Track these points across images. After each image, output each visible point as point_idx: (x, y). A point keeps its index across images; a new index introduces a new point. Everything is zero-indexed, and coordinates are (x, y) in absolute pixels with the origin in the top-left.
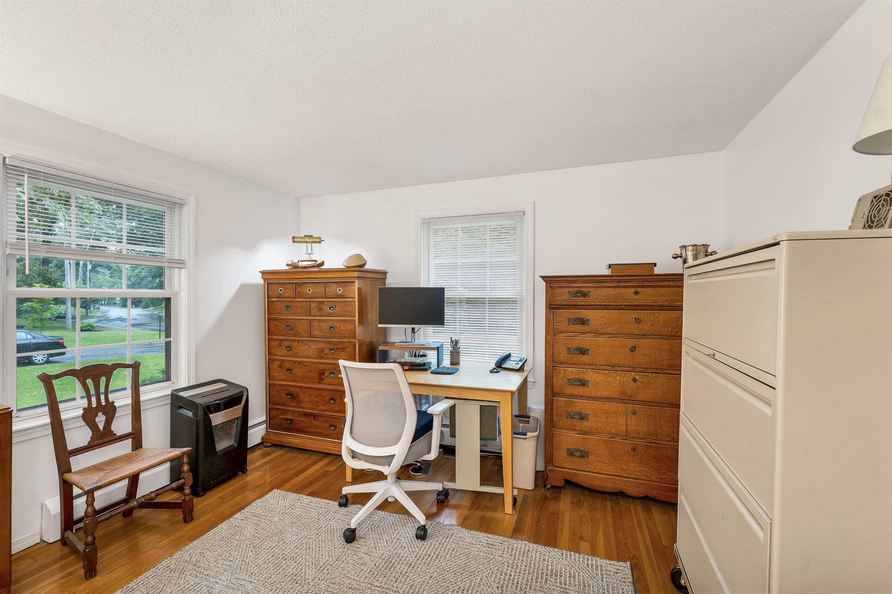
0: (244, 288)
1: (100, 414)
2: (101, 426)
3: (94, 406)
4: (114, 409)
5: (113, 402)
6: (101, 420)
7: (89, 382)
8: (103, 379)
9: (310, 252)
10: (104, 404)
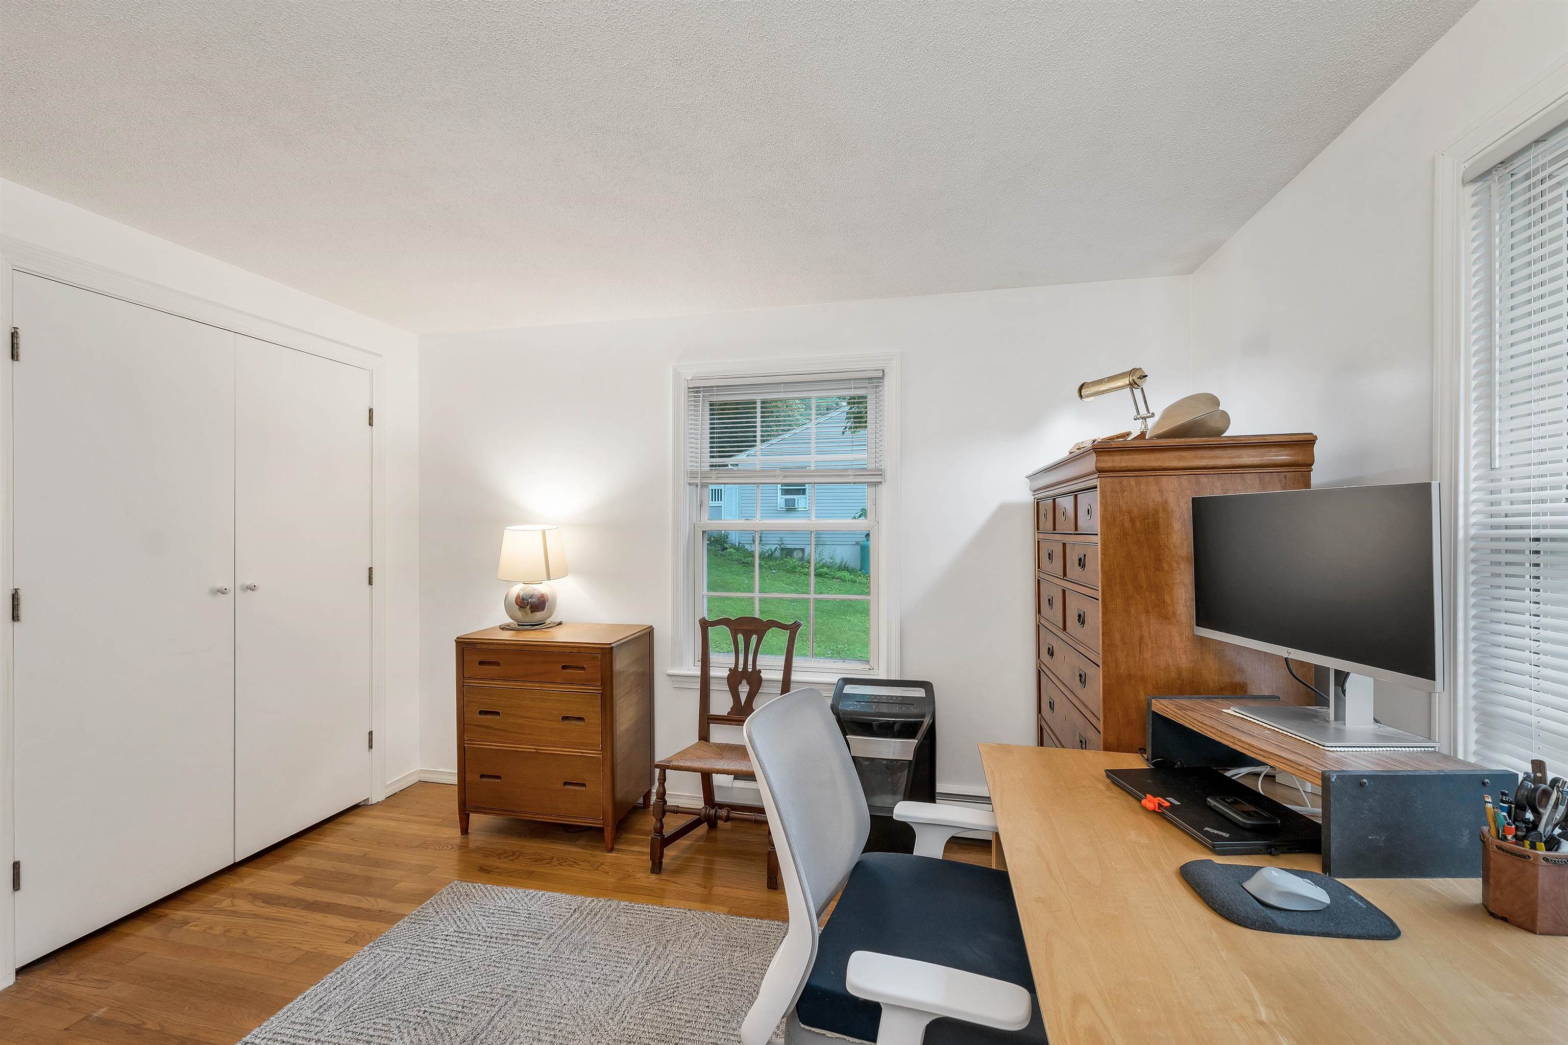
0: (1005, 511)
1: (744, 682)
2: (743, 698)
3: (740, 670)
4: (760, 680)
5: (760, 671)
6: (744, 689)
7: (740, 637)
8: (754, 638)
9: (1143, 411)
10: (750, 670)
